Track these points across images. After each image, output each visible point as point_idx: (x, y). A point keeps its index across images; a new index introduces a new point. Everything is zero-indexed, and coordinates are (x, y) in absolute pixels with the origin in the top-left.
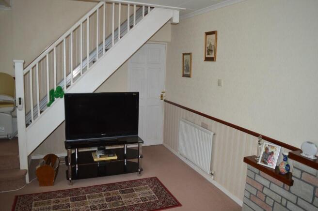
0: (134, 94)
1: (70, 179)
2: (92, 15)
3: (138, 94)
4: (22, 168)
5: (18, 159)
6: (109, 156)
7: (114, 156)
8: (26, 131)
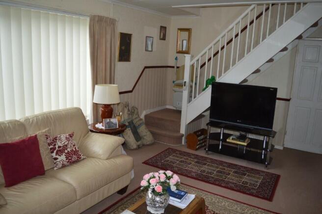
0: (271, 89)
1: (207, 149)
2: (244, 17)
3: (275, 90)
4: (181, 132)
5: (180, 125)
6: (240, 141)
7: (244, 142)
8: (187, 106)
